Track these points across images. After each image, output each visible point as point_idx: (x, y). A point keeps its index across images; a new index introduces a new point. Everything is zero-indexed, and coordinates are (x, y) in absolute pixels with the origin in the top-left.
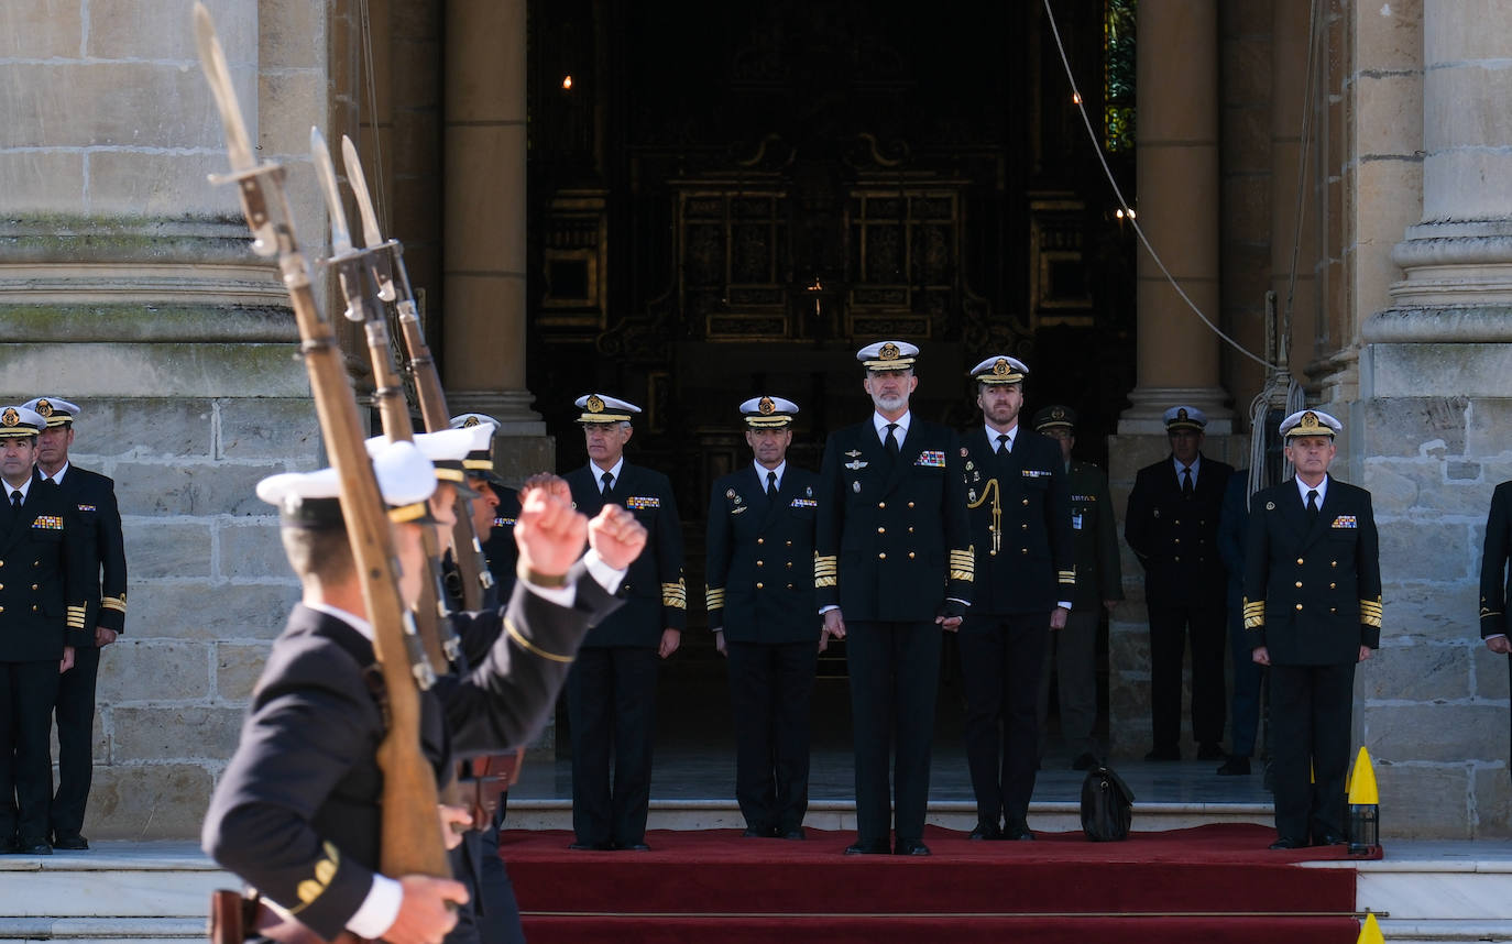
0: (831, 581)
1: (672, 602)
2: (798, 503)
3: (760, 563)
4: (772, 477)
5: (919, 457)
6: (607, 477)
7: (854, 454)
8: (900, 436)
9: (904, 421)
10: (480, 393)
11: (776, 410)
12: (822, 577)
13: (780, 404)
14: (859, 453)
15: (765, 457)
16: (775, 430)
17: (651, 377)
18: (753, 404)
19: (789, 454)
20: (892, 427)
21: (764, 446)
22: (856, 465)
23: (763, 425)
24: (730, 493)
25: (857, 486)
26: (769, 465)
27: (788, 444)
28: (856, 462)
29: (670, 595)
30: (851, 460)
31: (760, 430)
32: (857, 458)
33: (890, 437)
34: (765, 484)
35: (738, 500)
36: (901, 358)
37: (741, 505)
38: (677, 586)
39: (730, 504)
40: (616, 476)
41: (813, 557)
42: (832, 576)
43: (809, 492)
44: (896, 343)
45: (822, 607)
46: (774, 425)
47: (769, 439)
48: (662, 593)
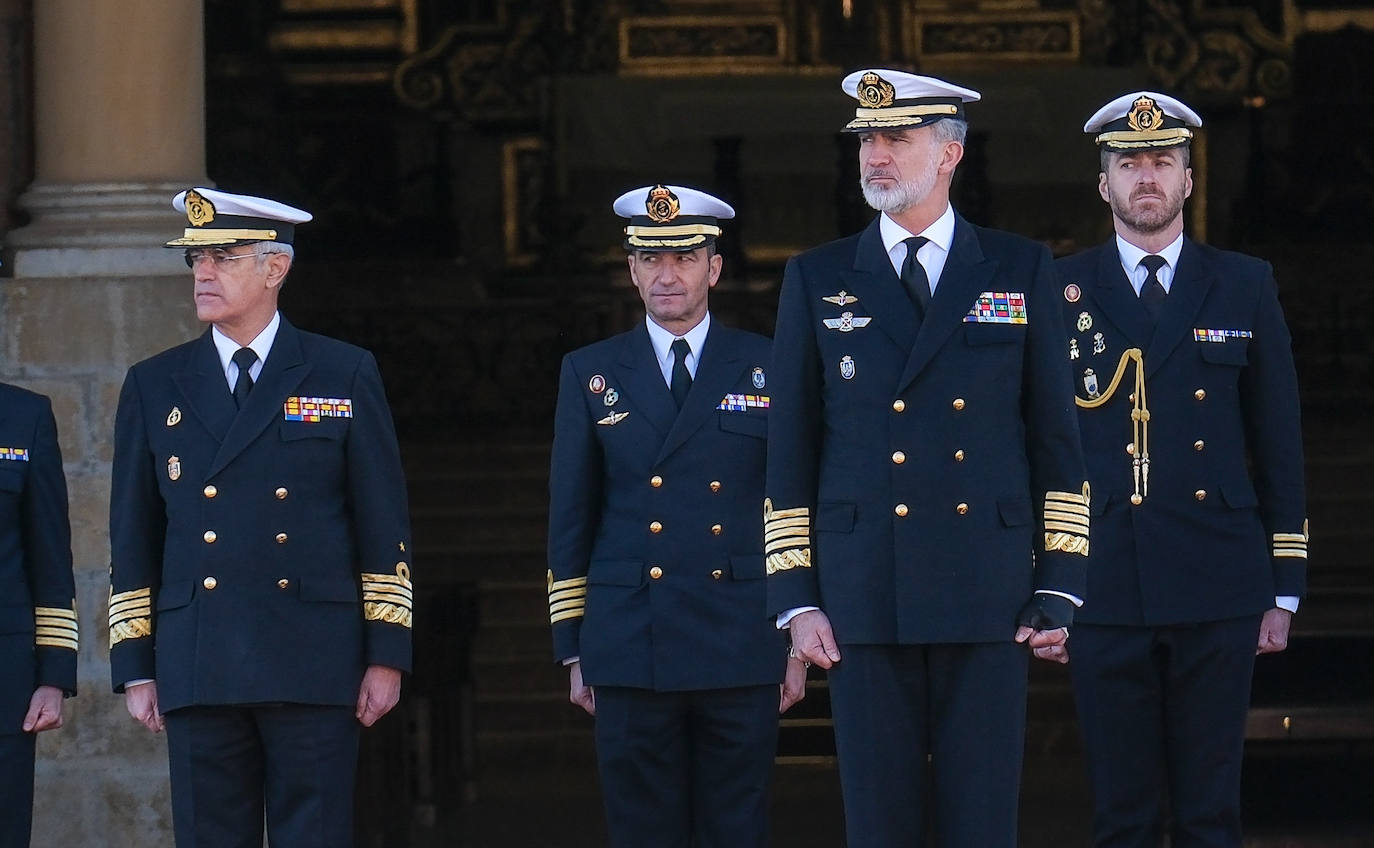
0: (801, 559)
1: (380, 612)
2: (733, 402)
3: (656, 526)
4: (680, 349)
5: (972, 306)
6: (245, 357)
7: (842, 299)
8: (933, 262)
9: (941, 231)
10: (110, 188)
11: (681, 212)
12: (780, 551)
13: (690, 200)
14: (852, 299)
15: (661, 309)
16: (680, 254)
17: (508, 149)
18: (634, 201)
19: (717, 301)
20: (915, 244)
21: (657, 288)
22: (846, 323)
23: (653, 243)
24: (596, 384)
25: (847, 367)
26: (675, 325)
27: (713, 280)
28: (847, 316)
29: (376, 597)
30: (836, 311)
31: (649, 253)
32: (847, 308)
33: (911, 263)
34: (667, 364)
35: (612, 397)
36: (898, 103)
37: (617, 408)
38: (391, 578)
39: (594, 407)
40: (263, 353)
41: (761, 511)
42: (801, 548)
43: (759, 378)
44: (886, 74)
45: (784, 611)
46: (675, 243)
47: (668, 272)
48: (362, 593)
